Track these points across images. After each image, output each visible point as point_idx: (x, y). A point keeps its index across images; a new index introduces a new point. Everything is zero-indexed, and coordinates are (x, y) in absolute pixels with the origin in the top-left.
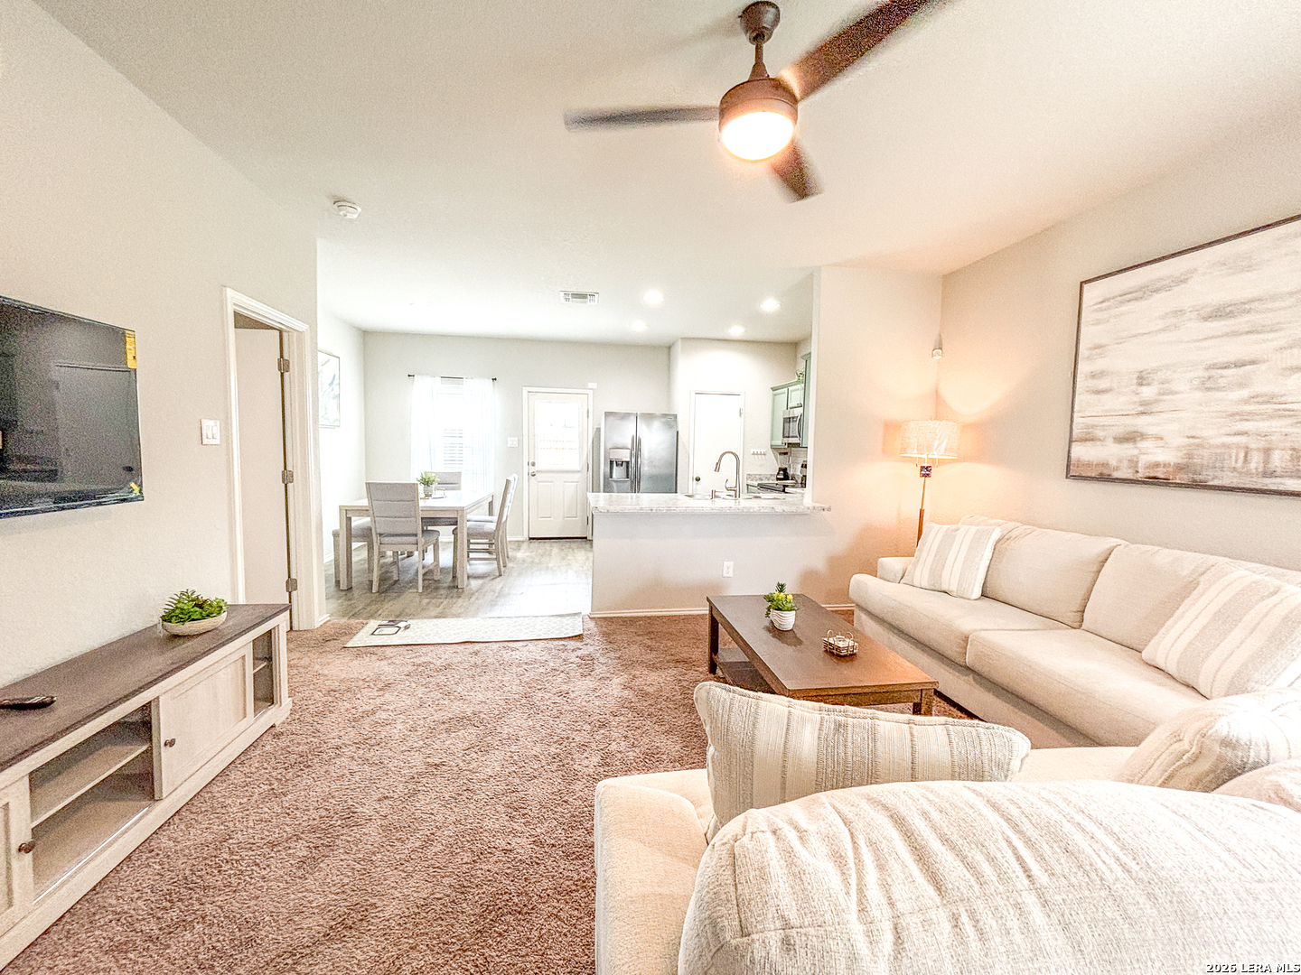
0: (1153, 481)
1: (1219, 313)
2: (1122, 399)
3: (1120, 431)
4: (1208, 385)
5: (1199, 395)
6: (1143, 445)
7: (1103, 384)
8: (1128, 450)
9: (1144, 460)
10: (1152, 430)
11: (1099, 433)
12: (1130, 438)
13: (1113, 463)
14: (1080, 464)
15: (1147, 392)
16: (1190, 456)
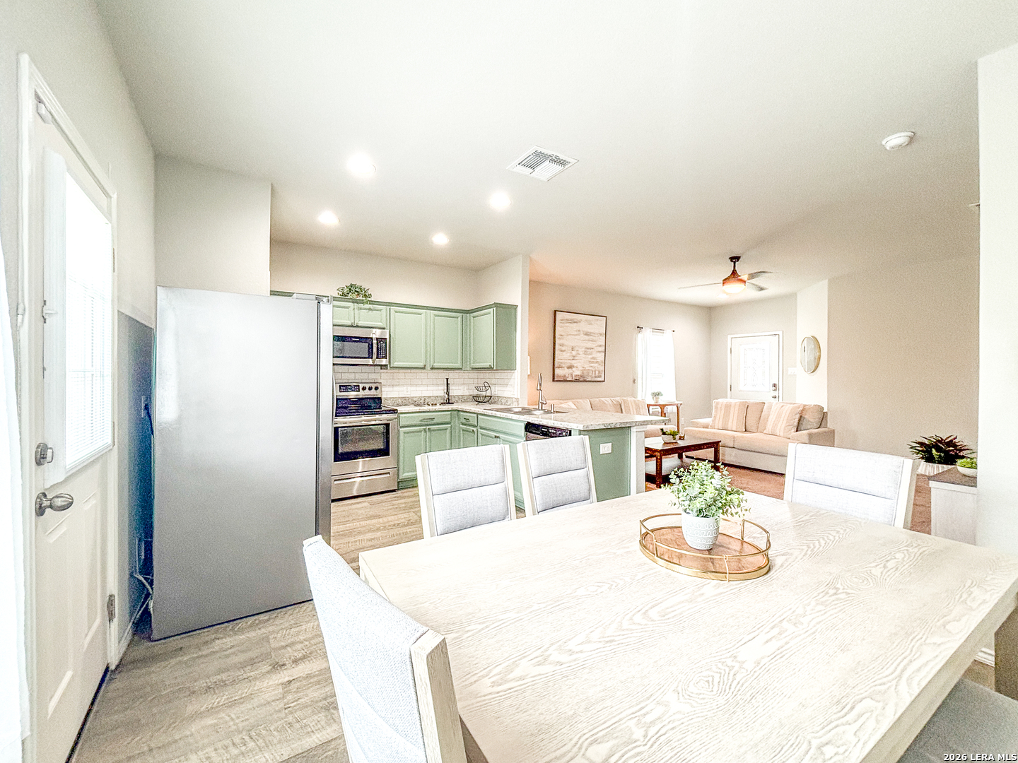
0: (576, 381)
1: (586, 334)
2: (569, 354)
3: (569, 365)
4: (585, 353)
5: (584, 356)
6: (574, 369)
7: (563, 348)
8: (570, 371)
9: (574, 374)
10: (575, 365)
11: (563, 365)
12: (570, 367)
13: (567, 375)
14: (558, 376)
15: (574, 353)
16: (583, 373)
